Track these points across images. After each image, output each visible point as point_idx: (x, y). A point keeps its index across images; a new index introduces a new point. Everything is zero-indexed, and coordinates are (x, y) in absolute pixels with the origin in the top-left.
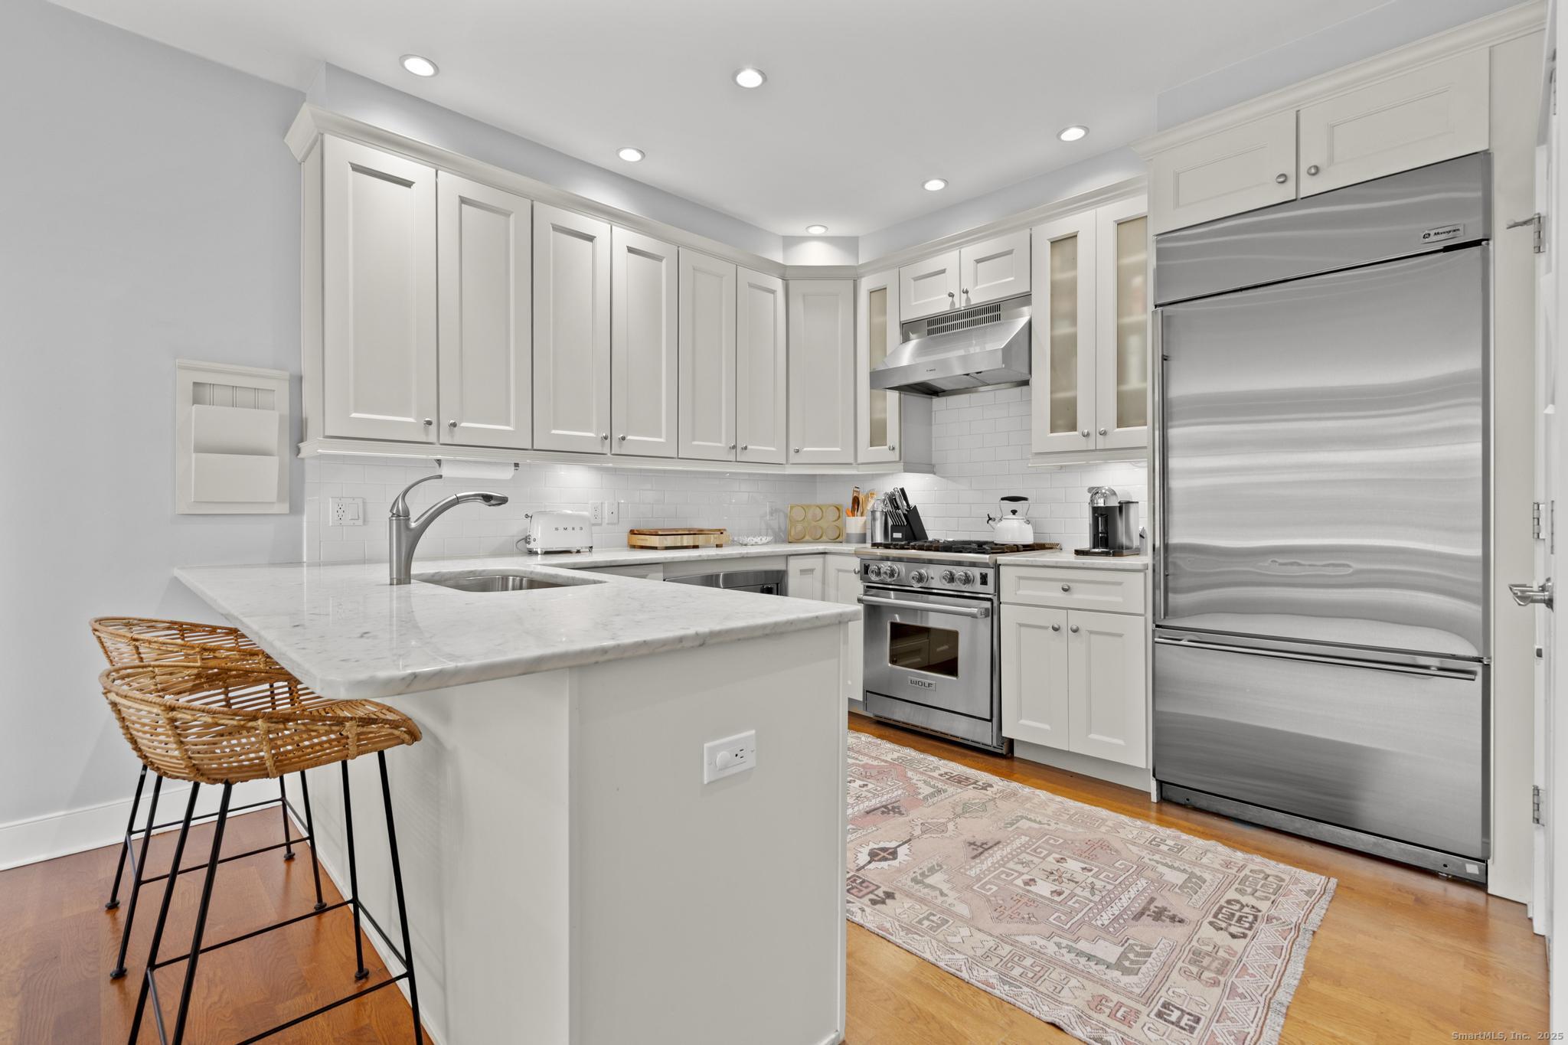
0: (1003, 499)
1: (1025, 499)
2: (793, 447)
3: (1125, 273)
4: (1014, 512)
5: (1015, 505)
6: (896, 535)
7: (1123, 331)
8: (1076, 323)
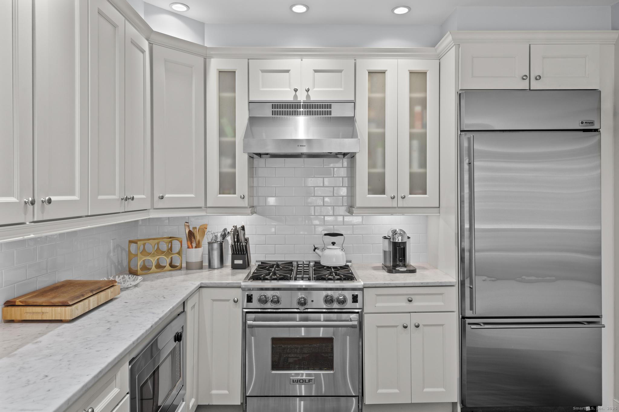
0: (325, 235)
1: (342, 235)
2: (157, 194)
3: (412, 102)
4: (334, 244)
5: (334, 239)
6: (237, 262)
7: (412, 136)
8: (384, 127)
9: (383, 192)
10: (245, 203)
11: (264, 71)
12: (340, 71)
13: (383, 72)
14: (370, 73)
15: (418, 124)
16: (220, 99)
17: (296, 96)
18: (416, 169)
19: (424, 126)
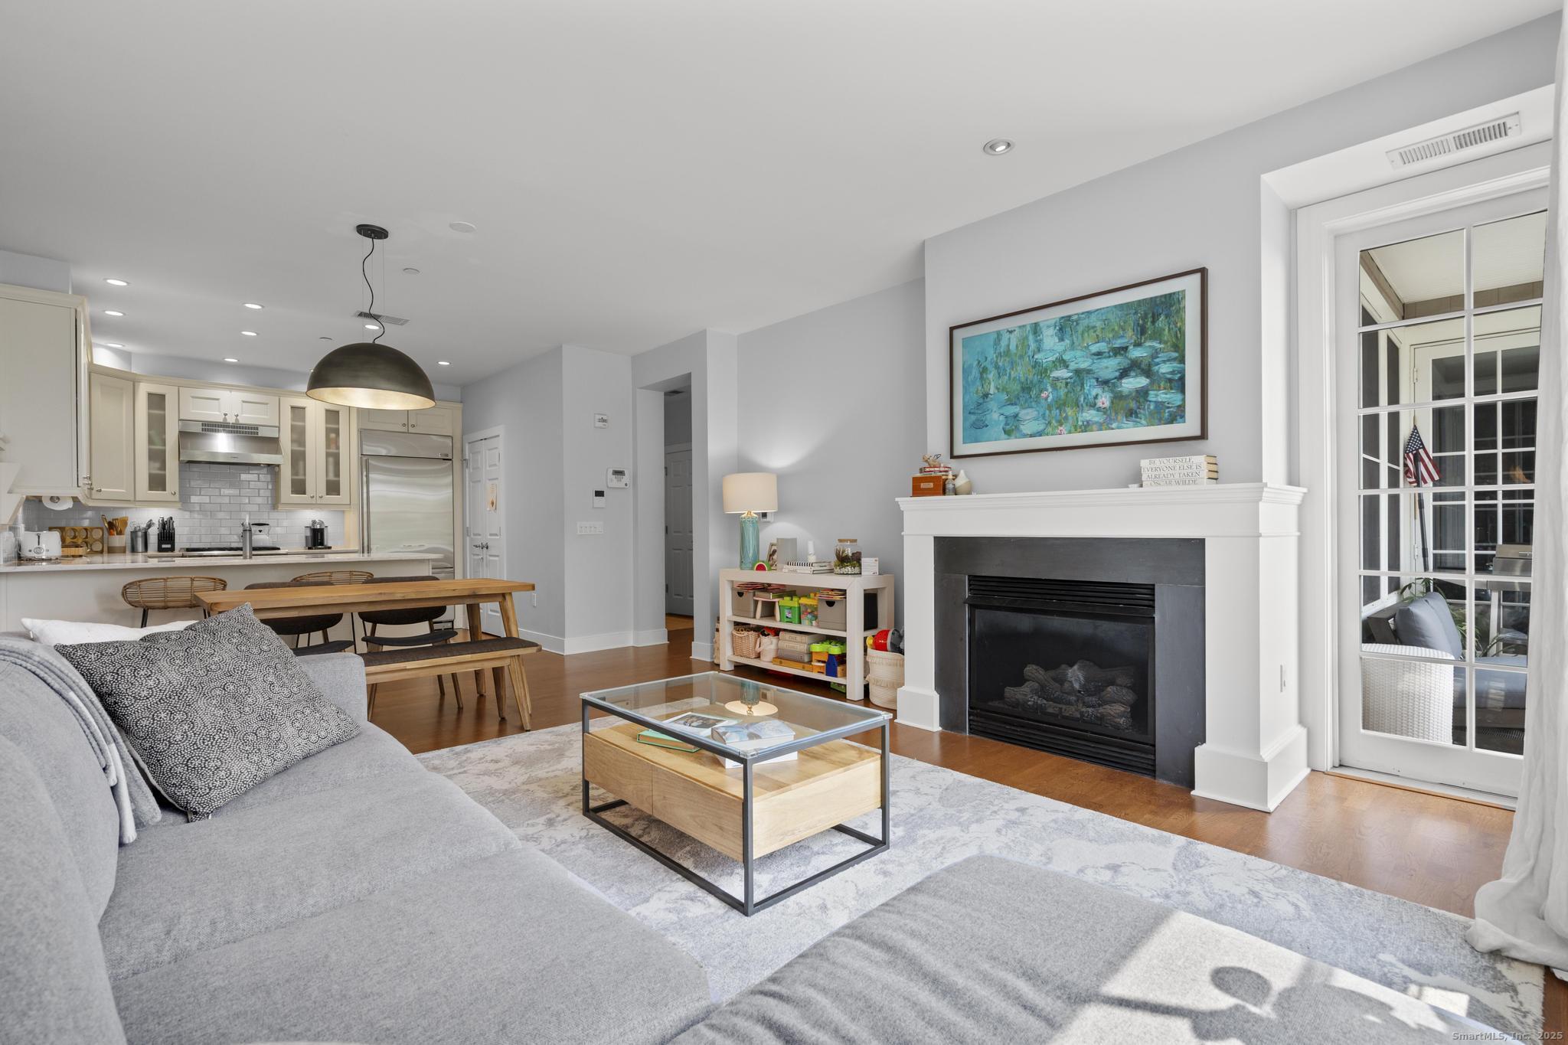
1: (267, 524)
2: (95, 487)
3: (328, 431)
4: (260, 531)
5: (261, 528)
6: (164, 546)
7: (328, 455)
8: (304, 446)
9: (304, 493)
10: (177, 498)
11: (193, 397)
12: (267, 404)
13: (304, 408)
14: (292, 407)
15: (333, 446)
16: (150, 416)
17: (225, 419)
18: (331, 477)
19: (338, 448)
